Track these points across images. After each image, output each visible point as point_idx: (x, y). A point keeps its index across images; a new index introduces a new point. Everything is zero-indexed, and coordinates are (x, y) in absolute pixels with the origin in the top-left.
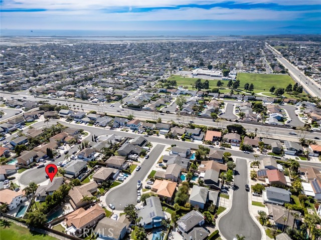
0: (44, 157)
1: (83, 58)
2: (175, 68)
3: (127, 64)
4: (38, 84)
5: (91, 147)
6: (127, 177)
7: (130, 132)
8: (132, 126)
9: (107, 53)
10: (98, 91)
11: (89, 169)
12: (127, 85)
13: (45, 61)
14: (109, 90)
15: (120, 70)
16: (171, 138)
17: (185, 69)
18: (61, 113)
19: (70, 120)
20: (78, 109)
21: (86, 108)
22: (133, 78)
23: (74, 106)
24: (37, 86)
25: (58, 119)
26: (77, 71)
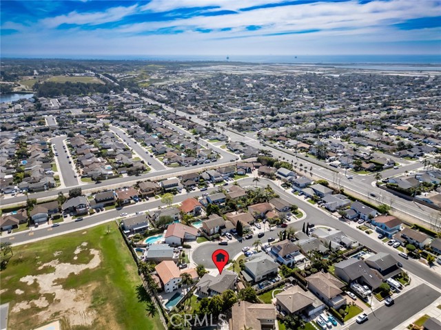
1: (346, 95)
3: (416, 110)
4: (272, 126)
5: (297, 239)
6: (335, 325)
7: (374, 236)
8: (381, 227)
9: (386, 90)
10: (345, 150)
11: (280, 278)
12: (402, 147)
13: (293, 96)
14: (365, 151)
15: (398, 119)
18: (279, 173)
19: (286, 185)
20: (306, 171)
21: (318, 173)
22: (417, 136)
23: (301, 165)
24: (270, 129)
25: (274, 179)
26: (328, 114)
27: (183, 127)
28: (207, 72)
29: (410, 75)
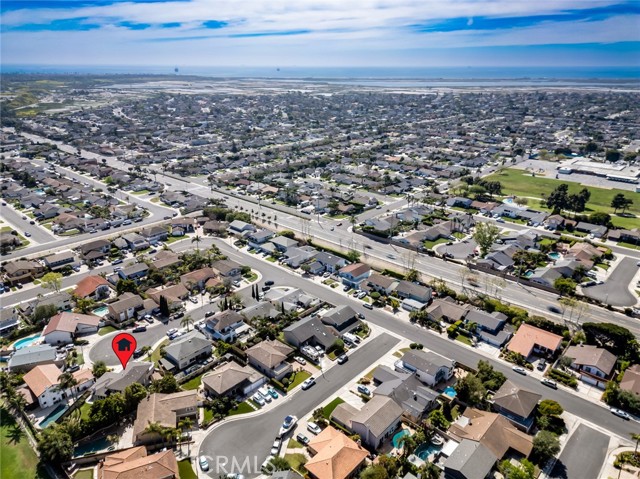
0: (153, 313)
1: (336, 121)
2: (520, 152)
3: (414, 137)
4: (231, 166)
5: (244, 308)
6: (275, 398)
7: (340, 289)
9: (384, 112)
10: (322, 191)
11: (215, 358)
13: (267, 124)
14: (346, 190)
16: (422, 325)
17: (544, 156)
18: (232, 228)
19: (241, 243)
20: (268, 222)
21: (286, 221)
22: (409, 168)
23: (264, 215)
24: (228, 170)
25: (225, 237)
26: (309, 147)
27: (92, 175)
28: (140, 92)
29: (417, 92)
